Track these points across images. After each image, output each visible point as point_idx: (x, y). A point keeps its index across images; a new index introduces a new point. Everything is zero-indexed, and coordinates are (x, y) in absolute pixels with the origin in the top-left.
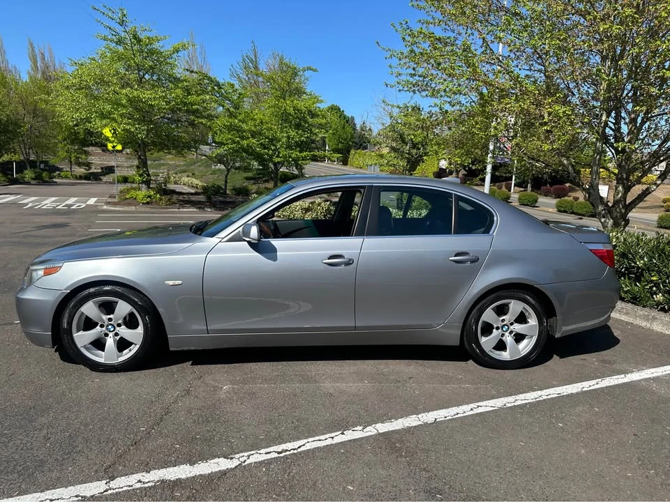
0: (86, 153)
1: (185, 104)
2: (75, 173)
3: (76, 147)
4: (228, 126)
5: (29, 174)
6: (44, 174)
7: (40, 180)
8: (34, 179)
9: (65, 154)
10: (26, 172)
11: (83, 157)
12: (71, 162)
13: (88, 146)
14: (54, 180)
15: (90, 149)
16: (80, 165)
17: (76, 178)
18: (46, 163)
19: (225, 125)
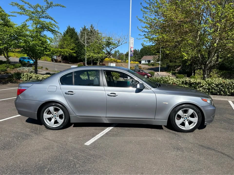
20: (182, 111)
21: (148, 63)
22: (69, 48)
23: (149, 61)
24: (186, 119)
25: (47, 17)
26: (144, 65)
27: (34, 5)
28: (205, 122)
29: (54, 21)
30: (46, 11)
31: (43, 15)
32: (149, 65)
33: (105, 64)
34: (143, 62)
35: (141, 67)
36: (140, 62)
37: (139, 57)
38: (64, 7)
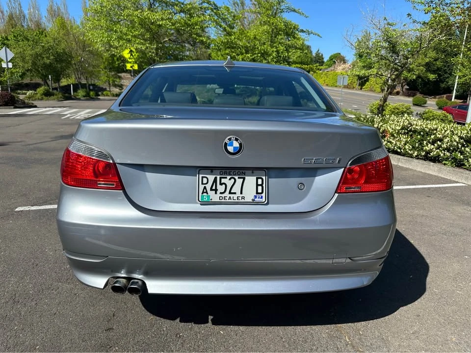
0: (120, 78)
1: (189, 25)
2: (113, 92)
3: (113, 73)
4: (225, 42)
5: (81, 93)
6: (92, 93)
7: (88, 97)
8: (84, 96)
9: (106, 78)
10: (79, 91)
11: (118, 80)
12: (110, 84)
13: (121, 72)
14: (99, 97)
15: (122, 75)
16: (116, 86)
17: (113, 96)
18: (94, 85)
19: (222, 42)
25: (290, 10)
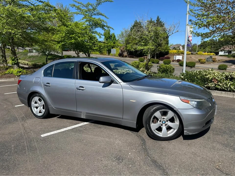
20: (160, 112)
21: (228, 54)
22: (134, 42)
23: (230, 52)
24: (164, 123)
25: (99, 14)
26: (221, 56)
27: (85, 4)
28: (185, 131)
29: (106, 17)
30: (97, 8)
31: (95, 13)
32: (228, 57)
33: (170, 57)
34: (221, 53)
35: (215, 59)
36: (217, 54)
37: (217, 47)
38: (112, 1)
